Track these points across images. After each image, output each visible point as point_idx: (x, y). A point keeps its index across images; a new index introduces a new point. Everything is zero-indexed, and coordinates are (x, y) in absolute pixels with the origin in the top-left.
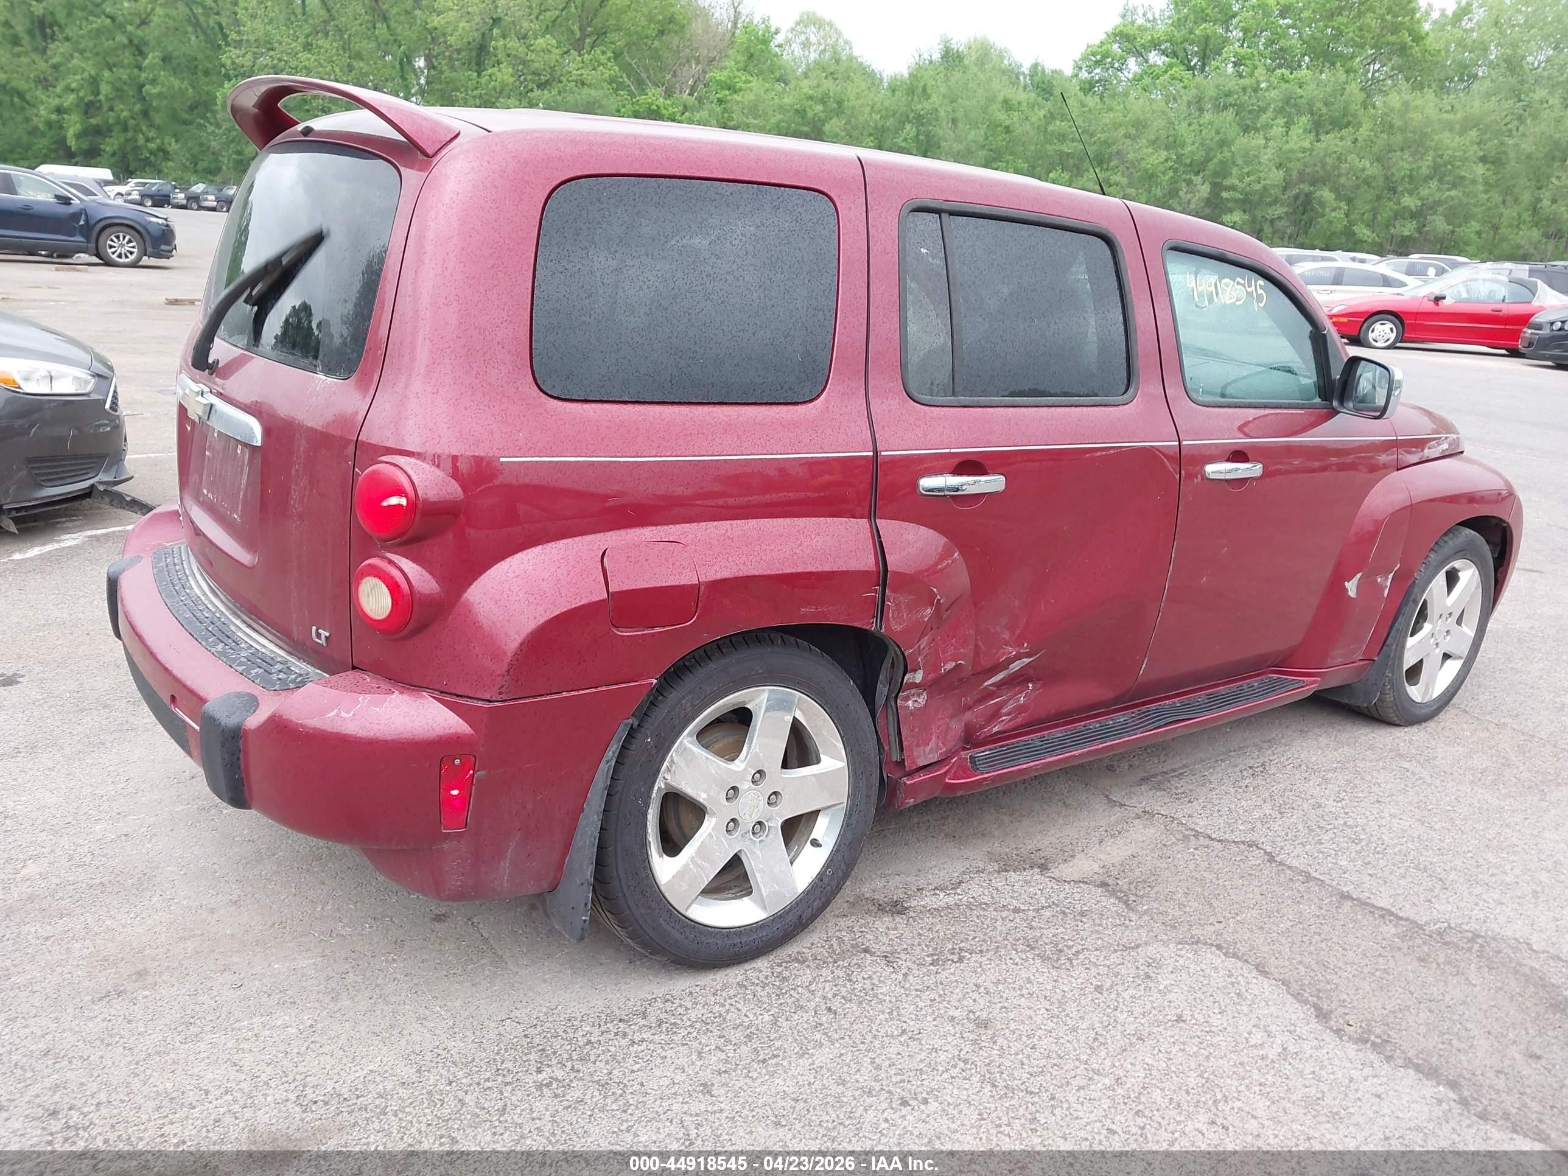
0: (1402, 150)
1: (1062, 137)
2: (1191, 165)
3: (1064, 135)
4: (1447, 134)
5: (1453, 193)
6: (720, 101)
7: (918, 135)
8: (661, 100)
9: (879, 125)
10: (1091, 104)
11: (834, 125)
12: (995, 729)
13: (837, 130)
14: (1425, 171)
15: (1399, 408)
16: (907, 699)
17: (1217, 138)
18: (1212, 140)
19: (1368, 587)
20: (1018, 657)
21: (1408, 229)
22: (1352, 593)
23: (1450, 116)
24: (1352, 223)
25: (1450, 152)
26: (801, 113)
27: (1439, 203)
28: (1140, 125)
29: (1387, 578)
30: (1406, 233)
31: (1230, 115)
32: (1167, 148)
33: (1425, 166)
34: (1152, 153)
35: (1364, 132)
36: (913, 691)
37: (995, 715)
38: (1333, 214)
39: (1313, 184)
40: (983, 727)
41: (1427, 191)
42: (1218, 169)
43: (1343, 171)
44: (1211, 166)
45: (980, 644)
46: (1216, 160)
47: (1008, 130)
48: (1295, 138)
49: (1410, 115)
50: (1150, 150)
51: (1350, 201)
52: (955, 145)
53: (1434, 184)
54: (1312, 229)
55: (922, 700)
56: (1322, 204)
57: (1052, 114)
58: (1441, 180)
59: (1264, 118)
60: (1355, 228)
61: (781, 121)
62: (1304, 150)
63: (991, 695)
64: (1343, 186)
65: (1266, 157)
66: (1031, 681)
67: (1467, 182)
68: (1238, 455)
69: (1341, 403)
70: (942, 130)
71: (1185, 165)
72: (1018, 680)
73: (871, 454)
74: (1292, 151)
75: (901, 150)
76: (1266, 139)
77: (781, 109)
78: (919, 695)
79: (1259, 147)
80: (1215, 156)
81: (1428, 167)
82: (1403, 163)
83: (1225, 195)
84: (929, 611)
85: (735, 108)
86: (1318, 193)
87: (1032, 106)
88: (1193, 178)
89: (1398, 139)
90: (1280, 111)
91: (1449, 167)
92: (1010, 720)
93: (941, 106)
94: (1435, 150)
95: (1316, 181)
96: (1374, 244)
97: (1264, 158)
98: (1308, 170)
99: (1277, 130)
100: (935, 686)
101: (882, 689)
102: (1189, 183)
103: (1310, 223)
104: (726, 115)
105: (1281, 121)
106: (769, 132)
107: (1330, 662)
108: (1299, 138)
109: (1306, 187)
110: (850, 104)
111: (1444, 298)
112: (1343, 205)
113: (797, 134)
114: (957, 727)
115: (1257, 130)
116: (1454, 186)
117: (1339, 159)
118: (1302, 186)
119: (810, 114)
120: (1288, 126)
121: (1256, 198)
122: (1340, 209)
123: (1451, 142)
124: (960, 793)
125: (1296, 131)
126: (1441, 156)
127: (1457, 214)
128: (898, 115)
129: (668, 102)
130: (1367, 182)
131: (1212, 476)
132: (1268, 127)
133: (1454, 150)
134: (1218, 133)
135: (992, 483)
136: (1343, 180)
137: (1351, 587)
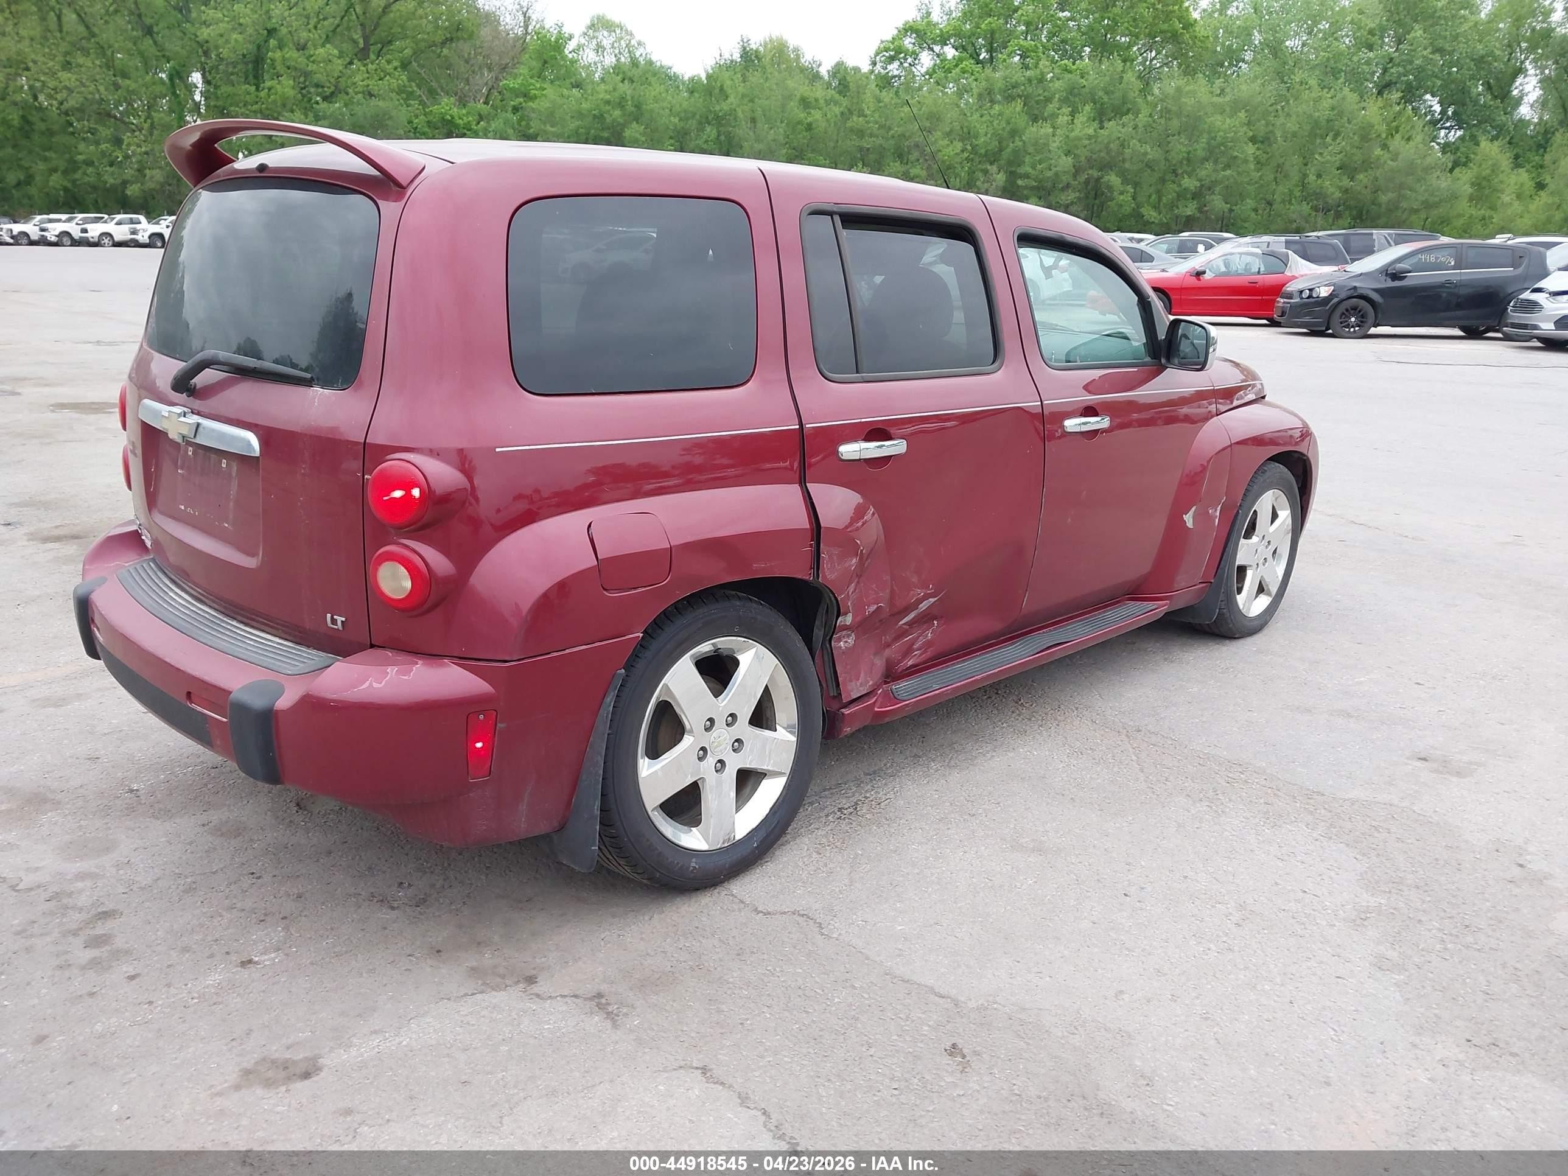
0: (1179, 133)
1: (860, 133)
2: (986, 155)
3: (862, 131)
4: (1219, 117)
5: (1228, 172)
6: (515, 109)
7: (719, 136)
8: (455, 110)
9: (678, 127)
10: (887, 100)
11: (634, 130)
12: (910, 663)
13: (638, 135)
14: (1201, 153)
15: (1216, 362)
16: (839, 640)
17: (1008, 128)
18: (1003, 129)
19: (1203, 517)
20: (926, 597)
21: (1189, 209)
22: (1190, 524)
23: (1220, 100)
24: (1139, 206)
25: (1221, 133)
26: (600, 118)
27: (1215, 183)
28: (935, 118)
29: (1216, 510)
30: (1189, 213)
31: (1018, 105)
32: (962, 140)
33: (1200, 148)
34: (948, 145)
35: (1143, 118)
36: (844, 633)
37: (908, 651)
38: (1122, 197)
39: (1101, 170)
40: (900, 661)
41: (1204, 173)
42: (1012, 158)
43: (1127, 156)
44: (1005, 155)
45: (895, 588)
46: (1009, 150)
47: (809, 127)
48: (1079, 125)
49: (1183, 100)
50: (946, 142)
51: (1136, 185)
52: (756, 145)
53: (1209, 166)
54: (1104, 213)
55: (851, 641)
56: (1110, 188)
57: (849, 110)
58: (1216, 162)
59: (1051, 107)
60: (1143, 211)
61: (579, 127)
62: (1090, 137)
63: (903, 633)
64: (1127, 170)
65: (1055, 145)
66: (936, 619)
67: (1240, 162)
68: (1090, 411)
69: (1168, 359)
70: (742, 131)
71: (981, 155)
72: (925, 619)
73: (797, 427)
74: (1079, 139)
75: (703, 151)
76: (1054, 128)
77: (580, 115)
78: (849, 636)
79: (1048, 135)
80: (1008, 146)
81: (1204, 149)
82: (1179, 147)
83: (1020, 182)
84: (854, 561)
85: (533, 115)
86: (1106, 178)
87: (828, 102)
88: (989, 167)
89: (1175, 123)
90: (1065, 101)
91: (1222, 148)
92: (921, 655)
93: (739, 106)
94: (1209, 133)
95: (1105, 166)
96: (1161, 224)
97: (1054, 146)
98: (1094, 156)
99: (1063, 119)
100: (861, 627)
101: (818, 633)
102: (986, 172)
103: (1102, 205)
104: (524, 123)
105: (1066, 110)
106: (568, 140)
107: (1176, 586)
108: (1083, 126)
109: (1095, 173)
110: (648, 107)
111: (1204, 272)
112: (1130, 189)
113: (597, 141)
114: (879, 663)
115: (1045, 120)
116: (1228, 166)
117: (1122, 145)
118: (1090, 172)
119: (609, 120)
120: (1073, 114)
121: (1049, 185)
122: (1127, 192)
123: (1222, 124)
124: (887, 720)
125: (1080, 119)
126: (1214, 138)
127: (1233, 194)
128: (698, 117)
129: (464, 111)
130: (1149, 166)
131: (1069, 430)
132: (1054, 116)
133: (1225, 132)
134: (1008, 123)
135: (895, 447)
136: (1127, 165)
137: (1189, 519)
